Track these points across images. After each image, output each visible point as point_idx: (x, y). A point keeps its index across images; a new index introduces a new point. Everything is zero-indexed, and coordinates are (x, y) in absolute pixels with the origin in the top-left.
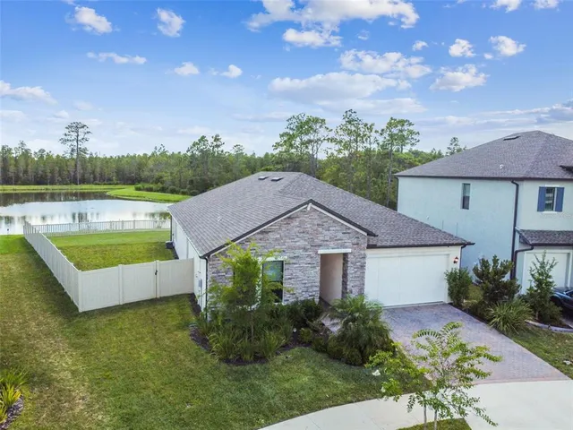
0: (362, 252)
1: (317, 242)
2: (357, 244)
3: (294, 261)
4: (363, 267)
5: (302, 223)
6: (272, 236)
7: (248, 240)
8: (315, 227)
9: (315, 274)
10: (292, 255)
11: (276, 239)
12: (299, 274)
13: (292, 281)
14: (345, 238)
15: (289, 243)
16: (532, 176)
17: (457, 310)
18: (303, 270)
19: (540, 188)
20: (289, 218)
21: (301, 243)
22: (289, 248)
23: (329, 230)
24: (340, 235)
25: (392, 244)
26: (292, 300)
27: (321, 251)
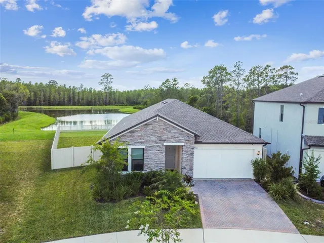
0: (192, 145)
1: (163, 138)
2: (189, 141)
3: (149, 149)
4: (192, 154)
5: (154, 127)
6: (136, 134)
7: (123, 136)
8: (162, 131)
9: (162, 157)
10: (149, 145)
11: (139, 136)
12: (153, 156)
13: (148, 160)
14: (181, 137)
15: (146, 138)
16: (313, 101)
17: (256, 184)
18: (155, 154)
19: (319, 108)
20: (146, 124)
21: (154, 139)
22: (146, 141)
23: (170, 132)
24: (177, 135)
25: (214, 141)
26: (148, 171)
27: (165, 144)
